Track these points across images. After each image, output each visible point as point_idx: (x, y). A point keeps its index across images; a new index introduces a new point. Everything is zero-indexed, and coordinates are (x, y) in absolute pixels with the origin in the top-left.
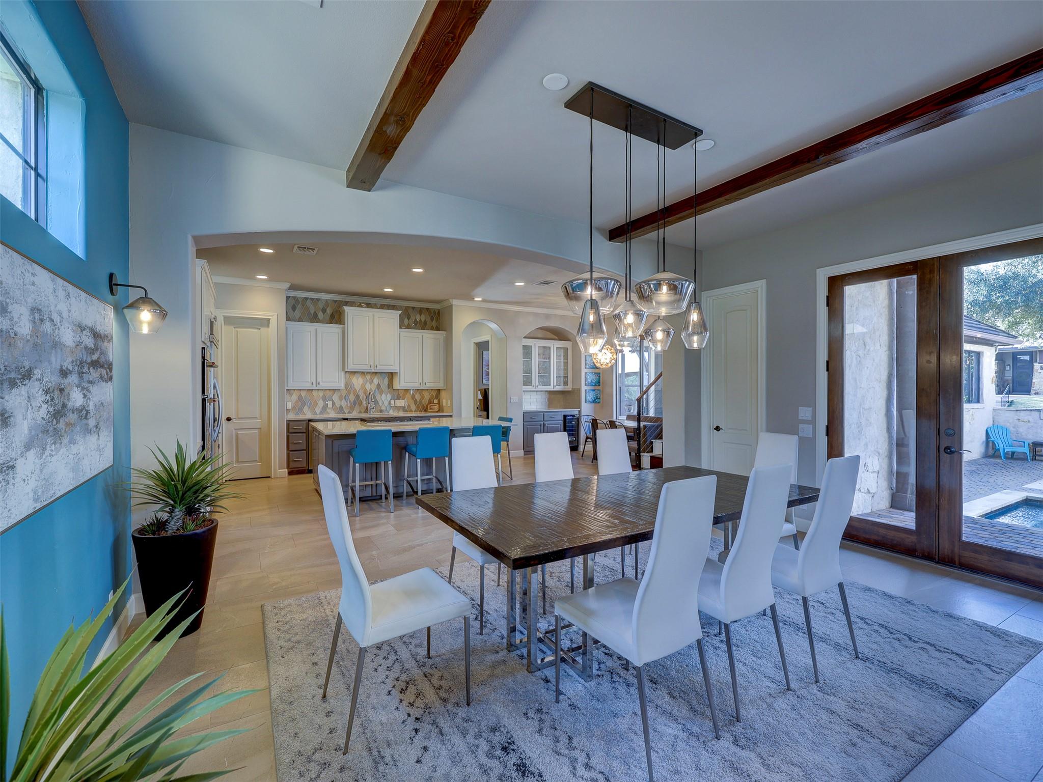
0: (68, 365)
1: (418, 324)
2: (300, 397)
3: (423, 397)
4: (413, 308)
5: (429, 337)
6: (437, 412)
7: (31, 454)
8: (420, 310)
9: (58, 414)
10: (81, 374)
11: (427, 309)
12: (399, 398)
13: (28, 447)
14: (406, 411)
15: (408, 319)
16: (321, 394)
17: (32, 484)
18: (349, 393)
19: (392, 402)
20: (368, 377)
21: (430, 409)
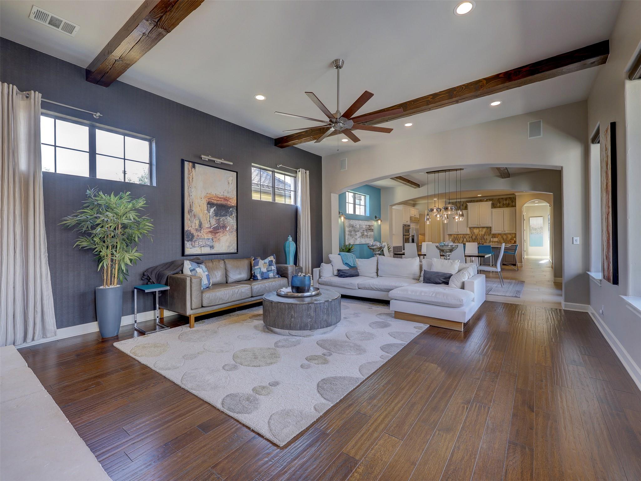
0: (364, 230)
1: (505, 205)
2: (454, 237)
3: (507, 237)
4: (502, 198)
5: (507, 211)
6: (514, 244)
7: (359, 239)
8: (506, 199)
9: (363, 235)
10: (366, 231)
11: (510, 198)
12: (495, 238)
13: (359, 238)
14: (499, 243)
15: (500, 203)
16: (462, 236)
17: (359, 241)
18: (473, 235)
19: (492, 239)
20: (481, 229)
21: (510, 242)
